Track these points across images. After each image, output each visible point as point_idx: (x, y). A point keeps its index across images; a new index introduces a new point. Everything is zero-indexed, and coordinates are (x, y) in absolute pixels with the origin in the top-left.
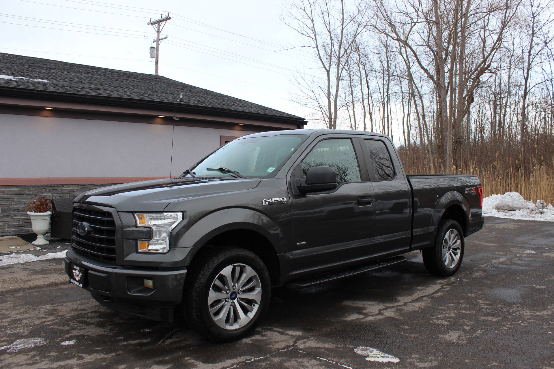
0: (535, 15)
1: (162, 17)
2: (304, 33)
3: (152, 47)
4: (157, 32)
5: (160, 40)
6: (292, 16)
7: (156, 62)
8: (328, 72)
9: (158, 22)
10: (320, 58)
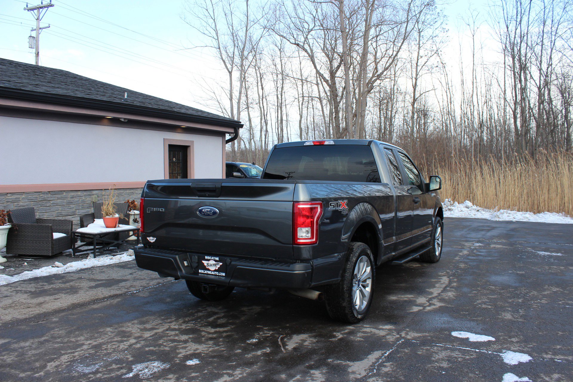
0: (421, 31)
1: (42, 3)
2: (206, 32)
3: (30, 36)
4: (37, 20)
5: (40, 29)
6: (195, 15)
7: (37, 53)
8: (230, 73)
9: (38, 8)
10: (222, 58)
